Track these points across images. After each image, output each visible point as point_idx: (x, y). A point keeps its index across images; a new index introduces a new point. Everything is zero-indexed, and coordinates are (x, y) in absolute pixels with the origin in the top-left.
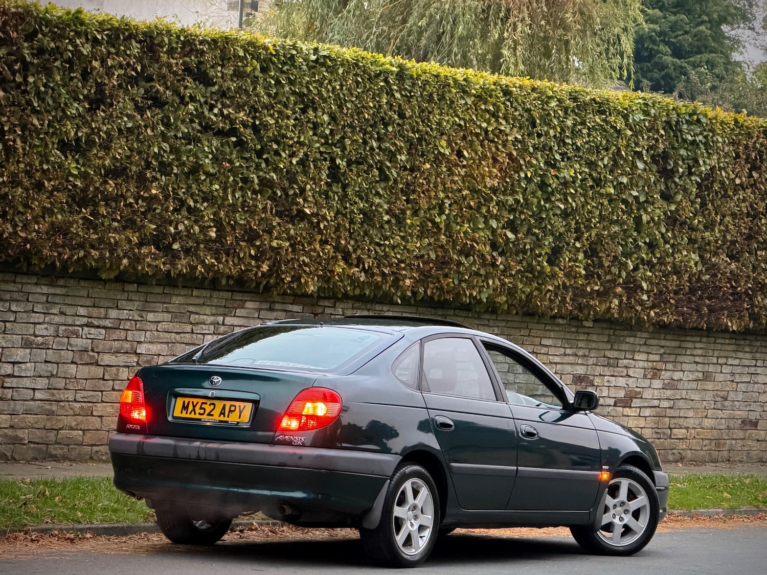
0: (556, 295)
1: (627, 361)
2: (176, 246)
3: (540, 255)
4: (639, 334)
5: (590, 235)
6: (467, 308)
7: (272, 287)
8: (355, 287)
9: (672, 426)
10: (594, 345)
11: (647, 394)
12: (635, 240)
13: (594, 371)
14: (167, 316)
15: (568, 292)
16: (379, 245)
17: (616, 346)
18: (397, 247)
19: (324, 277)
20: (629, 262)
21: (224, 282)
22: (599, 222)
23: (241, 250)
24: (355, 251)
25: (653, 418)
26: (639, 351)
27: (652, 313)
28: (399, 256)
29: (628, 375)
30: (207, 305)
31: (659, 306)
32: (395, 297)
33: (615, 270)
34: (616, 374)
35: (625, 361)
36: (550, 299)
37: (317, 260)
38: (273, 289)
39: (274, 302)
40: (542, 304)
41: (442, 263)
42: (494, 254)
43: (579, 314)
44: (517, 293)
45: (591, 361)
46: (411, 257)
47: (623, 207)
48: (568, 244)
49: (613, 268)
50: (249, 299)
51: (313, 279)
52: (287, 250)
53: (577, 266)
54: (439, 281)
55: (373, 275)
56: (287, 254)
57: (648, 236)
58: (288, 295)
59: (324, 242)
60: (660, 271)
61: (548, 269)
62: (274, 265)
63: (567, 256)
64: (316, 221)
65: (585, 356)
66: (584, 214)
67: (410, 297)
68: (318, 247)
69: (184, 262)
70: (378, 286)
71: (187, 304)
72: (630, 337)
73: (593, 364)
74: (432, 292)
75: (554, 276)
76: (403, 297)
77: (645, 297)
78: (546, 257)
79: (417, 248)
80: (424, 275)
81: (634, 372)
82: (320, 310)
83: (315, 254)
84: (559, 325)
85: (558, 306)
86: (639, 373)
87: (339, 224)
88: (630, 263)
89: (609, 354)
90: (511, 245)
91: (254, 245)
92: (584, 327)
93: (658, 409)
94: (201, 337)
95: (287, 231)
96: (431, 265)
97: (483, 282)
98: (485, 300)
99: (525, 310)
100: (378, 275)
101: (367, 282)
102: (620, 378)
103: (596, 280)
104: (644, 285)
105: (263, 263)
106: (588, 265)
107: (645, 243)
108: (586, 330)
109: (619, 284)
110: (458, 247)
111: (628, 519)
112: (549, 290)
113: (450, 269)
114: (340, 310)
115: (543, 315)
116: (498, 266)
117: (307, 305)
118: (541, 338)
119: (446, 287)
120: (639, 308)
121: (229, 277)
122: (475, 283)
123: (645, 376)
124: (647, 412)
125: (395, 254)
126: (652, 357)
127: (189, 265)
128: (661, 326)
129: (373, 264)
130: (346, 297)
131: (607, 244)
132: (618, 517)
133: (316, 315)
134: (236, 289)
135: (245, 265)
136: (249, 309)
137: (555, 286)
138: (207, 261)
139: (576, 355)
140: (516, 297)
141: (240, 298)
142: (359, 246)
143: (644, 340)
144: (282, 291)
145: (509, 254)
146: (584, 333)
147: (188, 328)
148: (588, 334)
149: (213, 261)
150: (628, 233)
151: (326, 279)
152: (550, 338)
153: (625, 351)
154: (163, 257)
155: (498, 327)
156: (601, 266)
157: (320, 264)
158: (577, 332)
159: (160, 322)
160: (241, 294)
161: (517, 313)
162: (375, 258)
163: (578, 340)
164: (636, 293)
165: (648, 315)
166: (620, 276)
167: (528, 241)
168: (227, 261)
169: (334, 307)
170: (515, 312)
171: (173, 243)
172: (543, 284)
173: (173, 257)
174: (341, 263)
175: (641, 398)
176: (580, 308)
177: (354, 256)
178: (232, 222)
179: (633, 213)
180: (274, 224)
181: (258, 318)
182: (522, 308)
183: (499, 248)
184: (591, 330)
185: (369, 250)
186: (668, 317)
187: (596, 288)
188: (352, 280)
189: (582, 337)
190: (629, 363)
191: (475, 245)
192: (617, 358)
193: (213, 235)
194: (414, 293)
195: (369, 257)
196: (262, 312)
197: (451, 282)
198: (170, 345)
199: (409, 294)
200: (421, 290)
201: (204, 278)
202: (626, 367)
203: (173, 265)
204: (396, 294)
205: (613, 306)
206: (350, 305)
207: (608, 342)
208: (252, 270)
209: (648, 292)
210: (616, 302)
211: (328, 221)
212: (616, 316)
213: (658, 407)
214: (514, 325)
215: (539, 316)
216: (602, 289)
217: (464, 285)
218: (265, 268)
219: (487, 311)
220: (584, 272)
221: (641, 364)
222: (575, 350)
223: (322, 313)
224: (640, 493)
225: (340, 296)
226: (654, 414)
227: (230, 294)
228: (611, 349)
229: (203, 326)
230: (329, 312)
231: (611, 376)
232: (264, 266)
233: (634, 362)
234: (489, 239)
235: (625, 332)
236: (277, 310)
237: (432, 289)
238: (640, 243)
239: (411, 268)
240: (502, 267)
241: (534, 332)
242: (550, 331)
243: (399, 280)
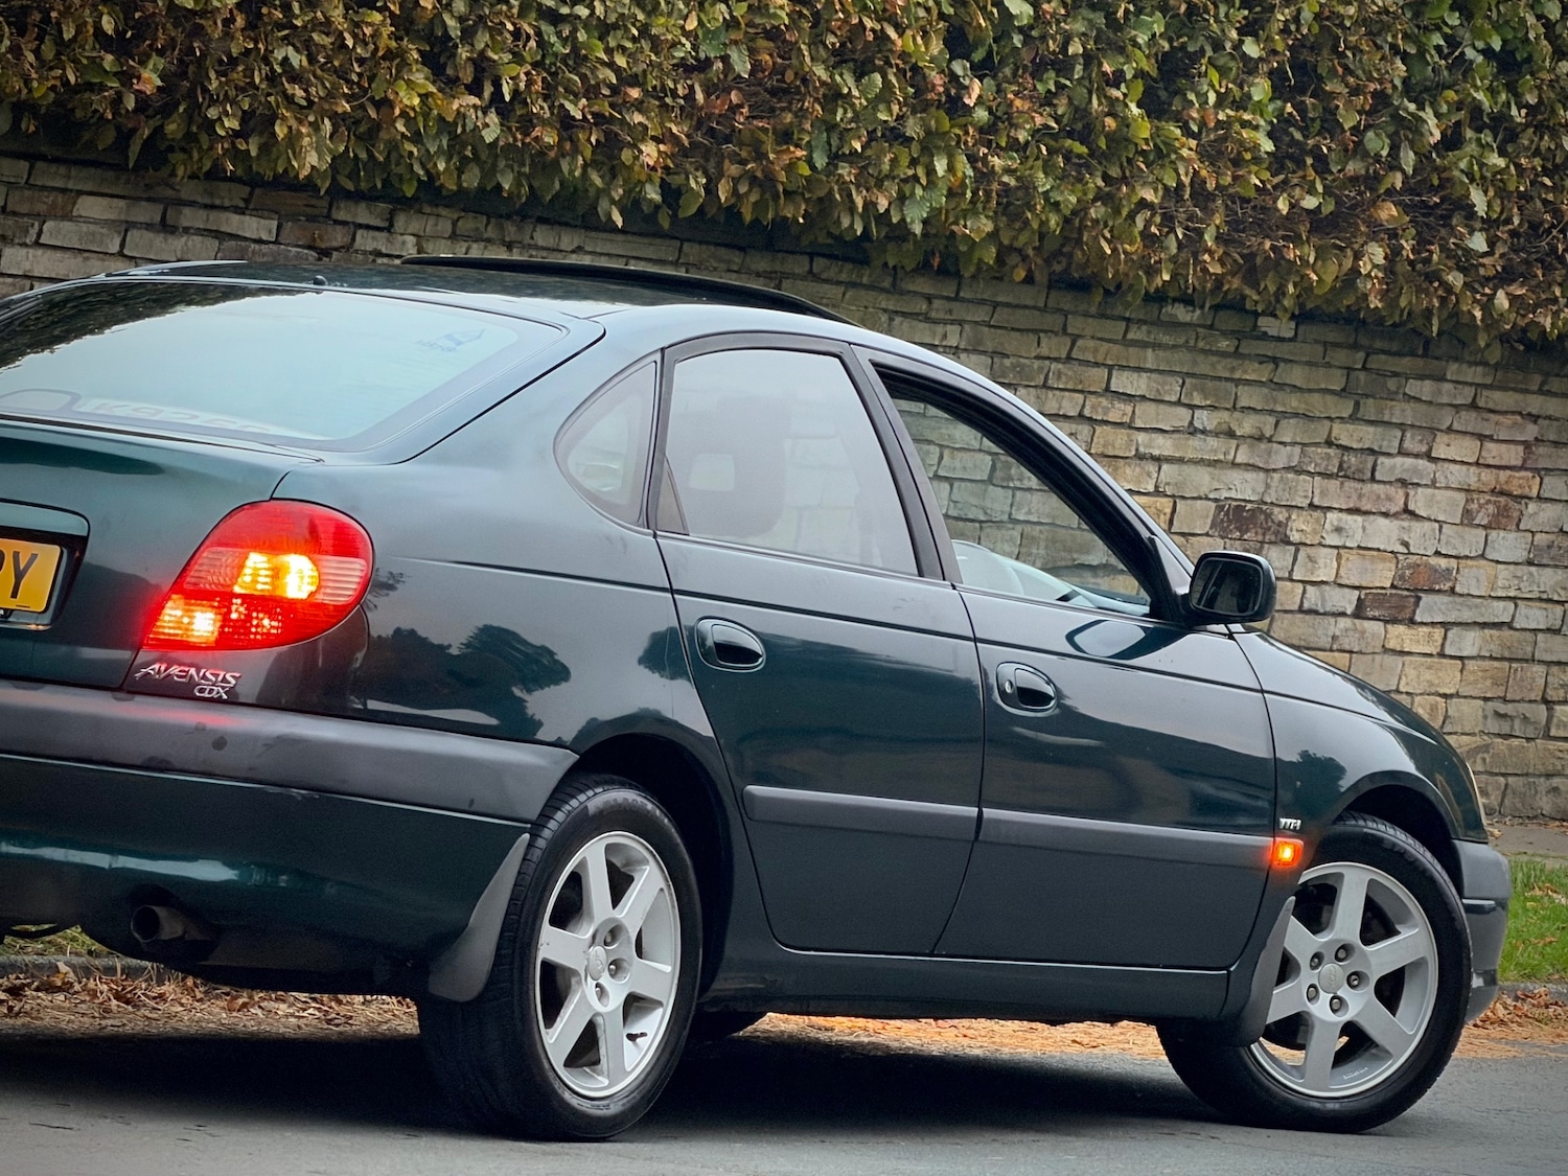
0: (1168, 221)
1: (1409, 461)
3: (1117, 79)
4: (1452, 369)
6: (854, 252)
7: (171, 149)
8: (464, 160)
9: (1552, 695)
10: (1294, 402)
11: (1472, 579)
12: (1453, 42)
13: (1292, 490)
15: (1209, 213)
16: (554, 18)
17: (1369, 408)
18: (615, 26)
19: (357, 123)
20: (1428, 115)
24: (468, 35)
25: (1487, 664)
26: (1450, 430)
27: (1502, 300)
28: (621, 61)
29: (1408, 512)
31: (1526, 277)
32: (603, 205)
33: (1378, 143)
34: (1366, 506)
35: (1399, 460)
36: (1146, 235)
37: (334, 62)
38: (176, 157)
39: (180, 203)
40: (1115, 250)
41: (773, 92)
42: (958, 67)
43: (1248, 291)
44: (1032, 209)
45: (1282, 457)
46: (667, 66)
48: (1218, 46)
49: (1370, 134)
50: (88, 187)
51: (315, 128)
52: (230, 21)
53: (1245, 124)
54: (760, 156)
55: (528, 122)
56: (228, 35)
57: (1497, 27)
58: (226, 179)
60: (1537, 153)
61: (1143, 130)
62: (182, 71)
63: (1210, 86)
65: (1259, 438)
67: (657, 207)
70: (544, 163)
72: (1422, 377)
73: (1288, 469)
74: (735, 192)
75: (1162, 153)
76: (632, 206)
77: (1478, 242)
78: (1139, 87)
79: (686, 34)
80: (711, 132)
81: (1430, 502)
82: (338, 237)
83: (327, 41)
84: (1175, 325)
85: (1173, 259)
86: (1446, 506)
88: (1432, 121)
89: (1345, 434)
90: (1017, 40)
92: (1264, 336)
93: (1507, 633)
96: (734, 97)
97: (914, 163)
98: (917, 229)
99: (1057, 268)
100: (544, 123)
101: (508, 144)
102: (1382, 521)
103: (1311, 174)
104: (1478, 199)
105: (143, 63)
106: (1285, 121)
107: (1487, 52)
108: (1269, 349)
109: (1390, 192)
110: (831, 39)
111: (1361, 1005)
112: (1143, 204)
113: (801, 114)
114: (411, 240)
115: (1116, 291)
116: (968, 110)
117: (294, 217)
118: (1110, 368)
119: (782, 176)
120: (1456, 279)
121: (22, 107)
122: (886, 167)
123: (1468, 519)
124: (1468, 643)
125: (609, 51)
126: (1494, 452)
128: (1530, 346)
129: (530, 83)
130: (431, 194)
131: (1356, 50)
132: (1325, 997)
133: (325, 253)
134: (44, 150)
136: (88, 221)
137: (1166, 188)
139: (1231, 434)
140: (1027, 222)
141: (59, 184)
142: (481, 19)
143: (1469, 392)
144: (207, 165)
145: (1008, 71)
146: (1263, 359)
148: (1275, 361)
151: (363, 128)
152: (1139, 369)
153: (1402, 426)
155: (960, 323)
156: (1330, 125)
157: (342, 74)
158: (1236, 354)
160: (62, 170)
161: (1029, 280)
162: (535, 65)
163: (1238, 382)
164: (1448, 225)
165: (1487, 306)
166: (1394, 165)
167: (1079, 26)
168: (16, 51)
169: (389, 229)
170: (1020, 274)
172: (1124, 179)
174: (420, 76)
175: (1452, 591)
176: (1251, 271)
177: (463, 53)
181: (121, 254)
182: (1047, 261)
183: (975, 47)
184: (1282, 351)
185: (517, 34)
186: (1556, 314)
187: (1310, 202)
188: (454, 137)
189: (1253, 371)
190: (1415, 471)
191: (892, 33)
192: (1371, 451)
194: (672, 194)
195: (518, 58)
196: (134, 235)
197: (800, 159)
199: (653, 194)
200: (697, 183)
202: (1403, 483)
204: (606, 191)
205: (1364, 267)
206: (445, 227)
207: (1344, 392)
208: (102, 87)
209: (1489, 224)
210: (1377, 253)
212: (1375, 302)
213: (1509, 625)
214: (1023, 318)
215: (1107, 292)
216: (1329, 208)
217: (846, 171)
218: (150, 79)
219: (923, 268)
220: (1268, 146)
221: (1457, 475)
222: (1225, 416)
223: (347, 248)
224: (1405, 917)
225: (409, 191)
226: (1493, 648)
227: (24, 165)
228: (1354, 418)
231: (1351, 511)
232: (146, 74)
233: (1431, 466)
234: (942, 16)
235: (1406, 361)
236: (186, 230)
237: (736, 181)
238: (1470, 53)
239: (664, 106)
240: (981, 114)
241: (1086, 348)
242: (1144, 345)
243: (622, 145)
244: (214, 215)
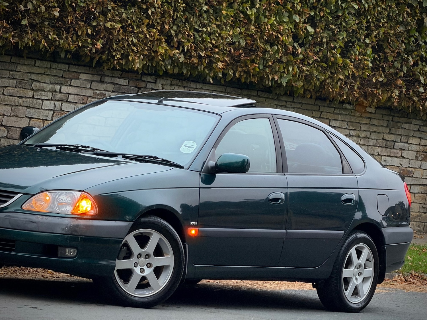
0: (346, 83)
1: (403, 144)
2: (24, 22)
3: (335, 48)
4: (414, 121)
5: (378, 34)
6: (268, 90)
7: (103, 62)
8: (175, 66)
10: (375, 129)
11: (417, 174)
12: (416, 40)
13: (374, 150)
14: (13, 82)
15: (356, 81)
16: (197, 31)
17: (393, 131)
18: (212, 33)
19: (149, 56)
20: (410, 58)
21: (63, 55)
22: (387, 23)
23: (79, 28)
24: (177, 35)
25: (421, 195)
26: (413, 136)
28: (214, 42)
29: (402, 157)
30: (48, 75)
32: (208, 78)
33: (397, 65)
34: (392, 155)
35: (400, 144)
36: (340, 87)
37: (143, 41)
38: (104, 64)
39: (105, 76)
40: (332, 90)
41: (251, 50)
42: (296, 45)
43: (364, 101)
44: (313, 80)
45: (371, 142)
46: (225, 43)
47: (409, 10)
48: (359, 40)
49: (396, 62)
50: (83, 71)
51: (139, 57)
52: (119, 31)
53: (365, 60)
54: (247, 66)
55: (190, 57)
56: (118, 34)
58: (116, 70)
59: (150, 26)
61: (341, 61)
62: (107, 44)
63: (357, 51)
64: (145, 7)
65: (366, 137)
66: (374, 15)
67: (221, 78)
68: (145, 30)
69: (30, 36)
70: (194, 67)
71: (30, 73)
72: (406, 123)
73: (373, 145)
74: (240, 75)
75: (345, 67)
76: (215, 78)
77: (422, 90)
78: (340, 50)
79: (230, 35)
80: (234, 60)
81: (407, 154)
82: (143, 84)
83: (143, 36)
84: (346, 109)
85: (347, 93)
86: (411, 155)
87: (164, 11)
88: (411, 59)
89: (387, 137)
90: (310, 38)
91: (90, 25)
92: (368, 112)
94: (41, 101)
95: (120, 15)
96: (241, 51)
97: (284, 68)
98: (284, 84)
99: (318, 95)
100: (194, 57)
101: (185, 63)
102: (396, 159)
103: (381, 72)
104: (422, 79)
105: (98, 41)
106: (375, 59)
107: (425, 43)
108: (369, 115)
109: (400, 77)
110: (265, 37)
112: (340, 79)
113: (257, 56)
114: (160, 85)
115: (333, 100)
116: (298, 55)
117: (132, 79)
118: (330, 120)
119: (252, 71)
120: (416, 99)
121: (67, 52)
122: (277, 69)
123: (417, 158)
124: (416, 189)
125: (211, 40)
126: (423, 142)
127: (35, 39)
129: (191, 47)
130: (166, 74)
131: (393, 41)
133: (140, 88)
134: (73, 62)
135: (82, 42)
136: (82, 80)
137: (346, 75)
138: (50, 37)
139: (359, 137)
140: (311, 83)
141: (76, 70)
142: (180, 31)
143: (418, 127)
144: (112, 67)
145: (308, 46)
146: (367, 118)
147: (30, 93)
148: (370, 118)
149: (55, 36)
150: (411, 33)
151: (150, 58)
152: (337, 120)
153: (401, 135)
154: (13, 31)
155: (294, 108)
156: (386, 60)
157: (146, 44)
158: (361, 116)
159: (6, 87)
160: (77, 67)
161: (311, 97)
162: (193, 43)
163: (361, 124)
164: (414, 85)
165: (423, 105)
166: (401, 70)
167: (325, 35)
168: (67, 38)
169: (155, 83)
170: (309, 96)
171: (22, 19)
172: (335, 73)
173: (21, 31)
174: (164, 45)
175: (412, 176)
176: (365, 96)
177: (175, 40)
178: (73, 4)
179: (417, 16)
180: (110, 8)
181: (90, 88)
182: (316, 93)
183: (300, 39)
184: (373, 116)
185: (188, 35)
187: (381, 79)
188: (172, 60)
189: (365, 121)
190: (404, 146)
191: (280, 36)
192: (393, 141)
193: (57, 14)
194: (225, 75)
195: (189, 41)
196: (93, 83)
197: (256, 67)
198: (13, 108)
199: (220, 75)
200: (231, 72)
201: (46, 51)
202: (401, 149)
203: (22, 39)
204: (209, 74)
205: (394, 95)
206: (169, 82)
207: (387, 126)
208: (88, 47)
209: (424, 85)
210: (397, 92)
211: (155, 8)
212: (396, 104)
214: (309, 107)
215: (330, 101)
216: (385, 81)
217: (268, 70)
218: (99, 45)
219: (285, 94)
220: (371, 65)
221: (414, 147)
222: (358, 132)
223: (145, 87)
225: (161, 73)
226: (423, 191)
227: (67, 66)
228: (389, 133)
229: (43, 93)
230: (151, 87)
231: (388, 156)
232: (99, 44)
233: (408, 145)
234: (292, 32)
235: (402, 119)
236: (106, 82)
237: (240, 72)
238: (421, 43)
239: (224, 53)
240: (301, 56)
241: (324, 115)
242: (338, 114)
243: (213, 63)
244: (113, 79)
